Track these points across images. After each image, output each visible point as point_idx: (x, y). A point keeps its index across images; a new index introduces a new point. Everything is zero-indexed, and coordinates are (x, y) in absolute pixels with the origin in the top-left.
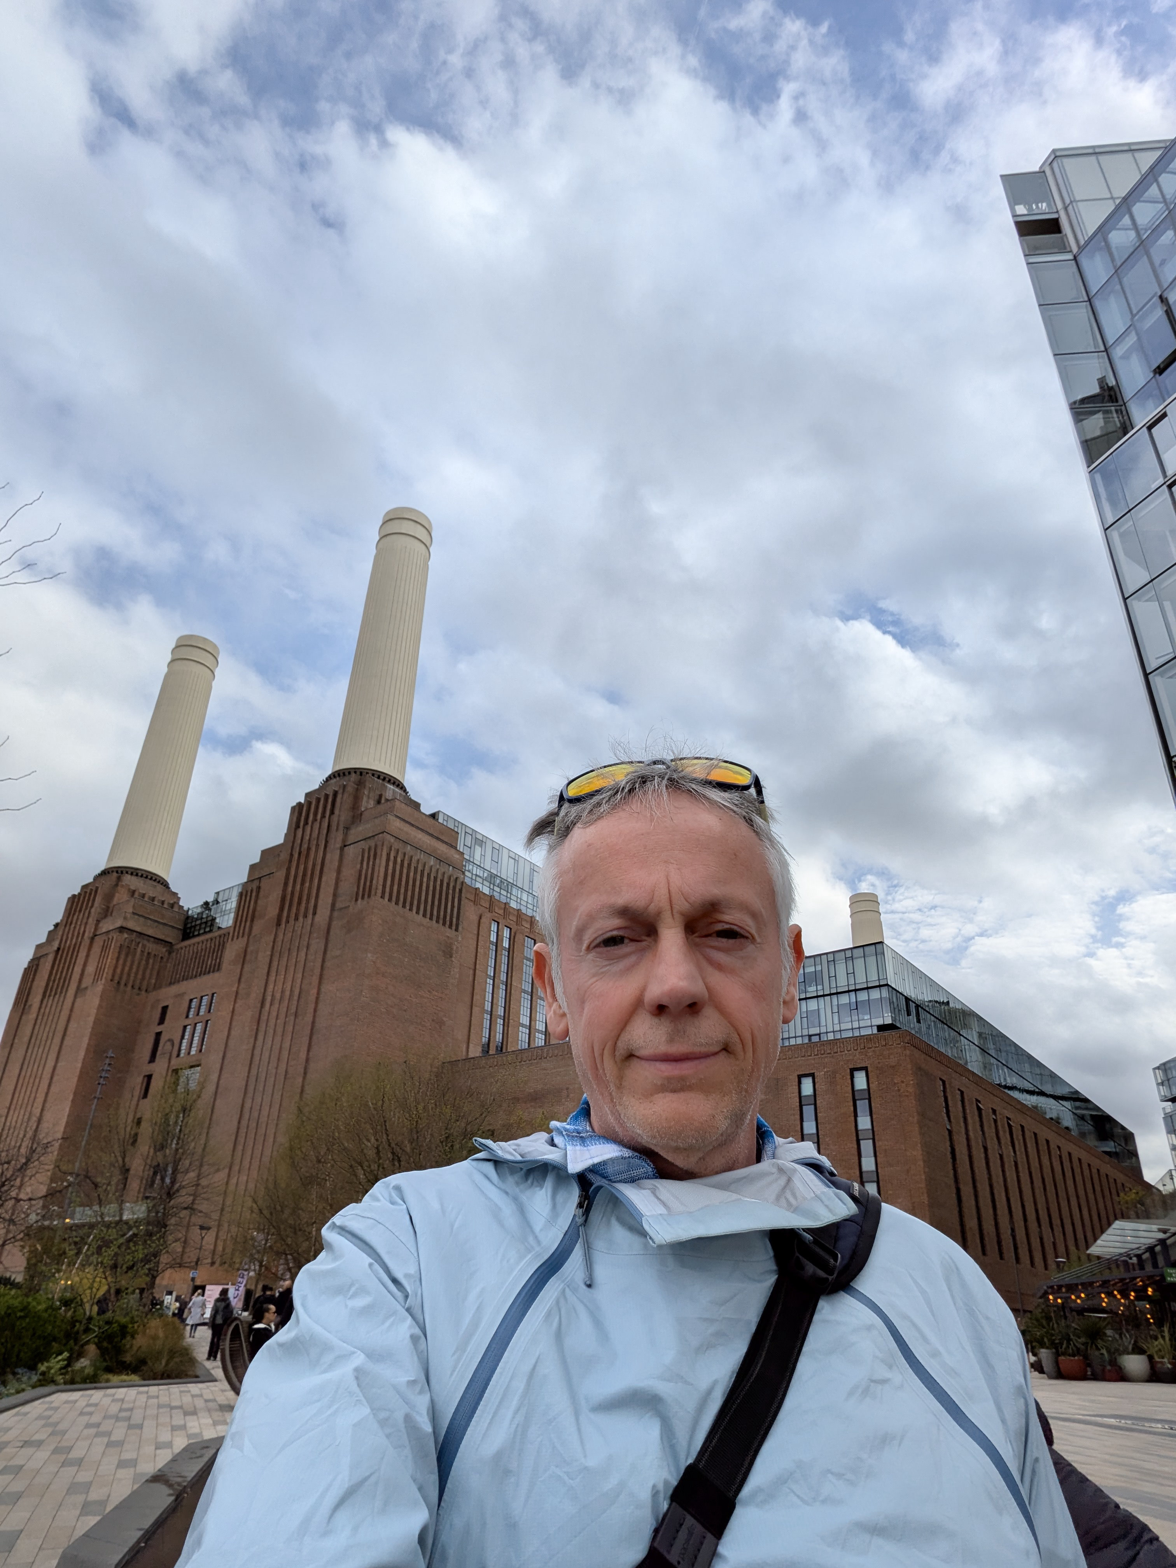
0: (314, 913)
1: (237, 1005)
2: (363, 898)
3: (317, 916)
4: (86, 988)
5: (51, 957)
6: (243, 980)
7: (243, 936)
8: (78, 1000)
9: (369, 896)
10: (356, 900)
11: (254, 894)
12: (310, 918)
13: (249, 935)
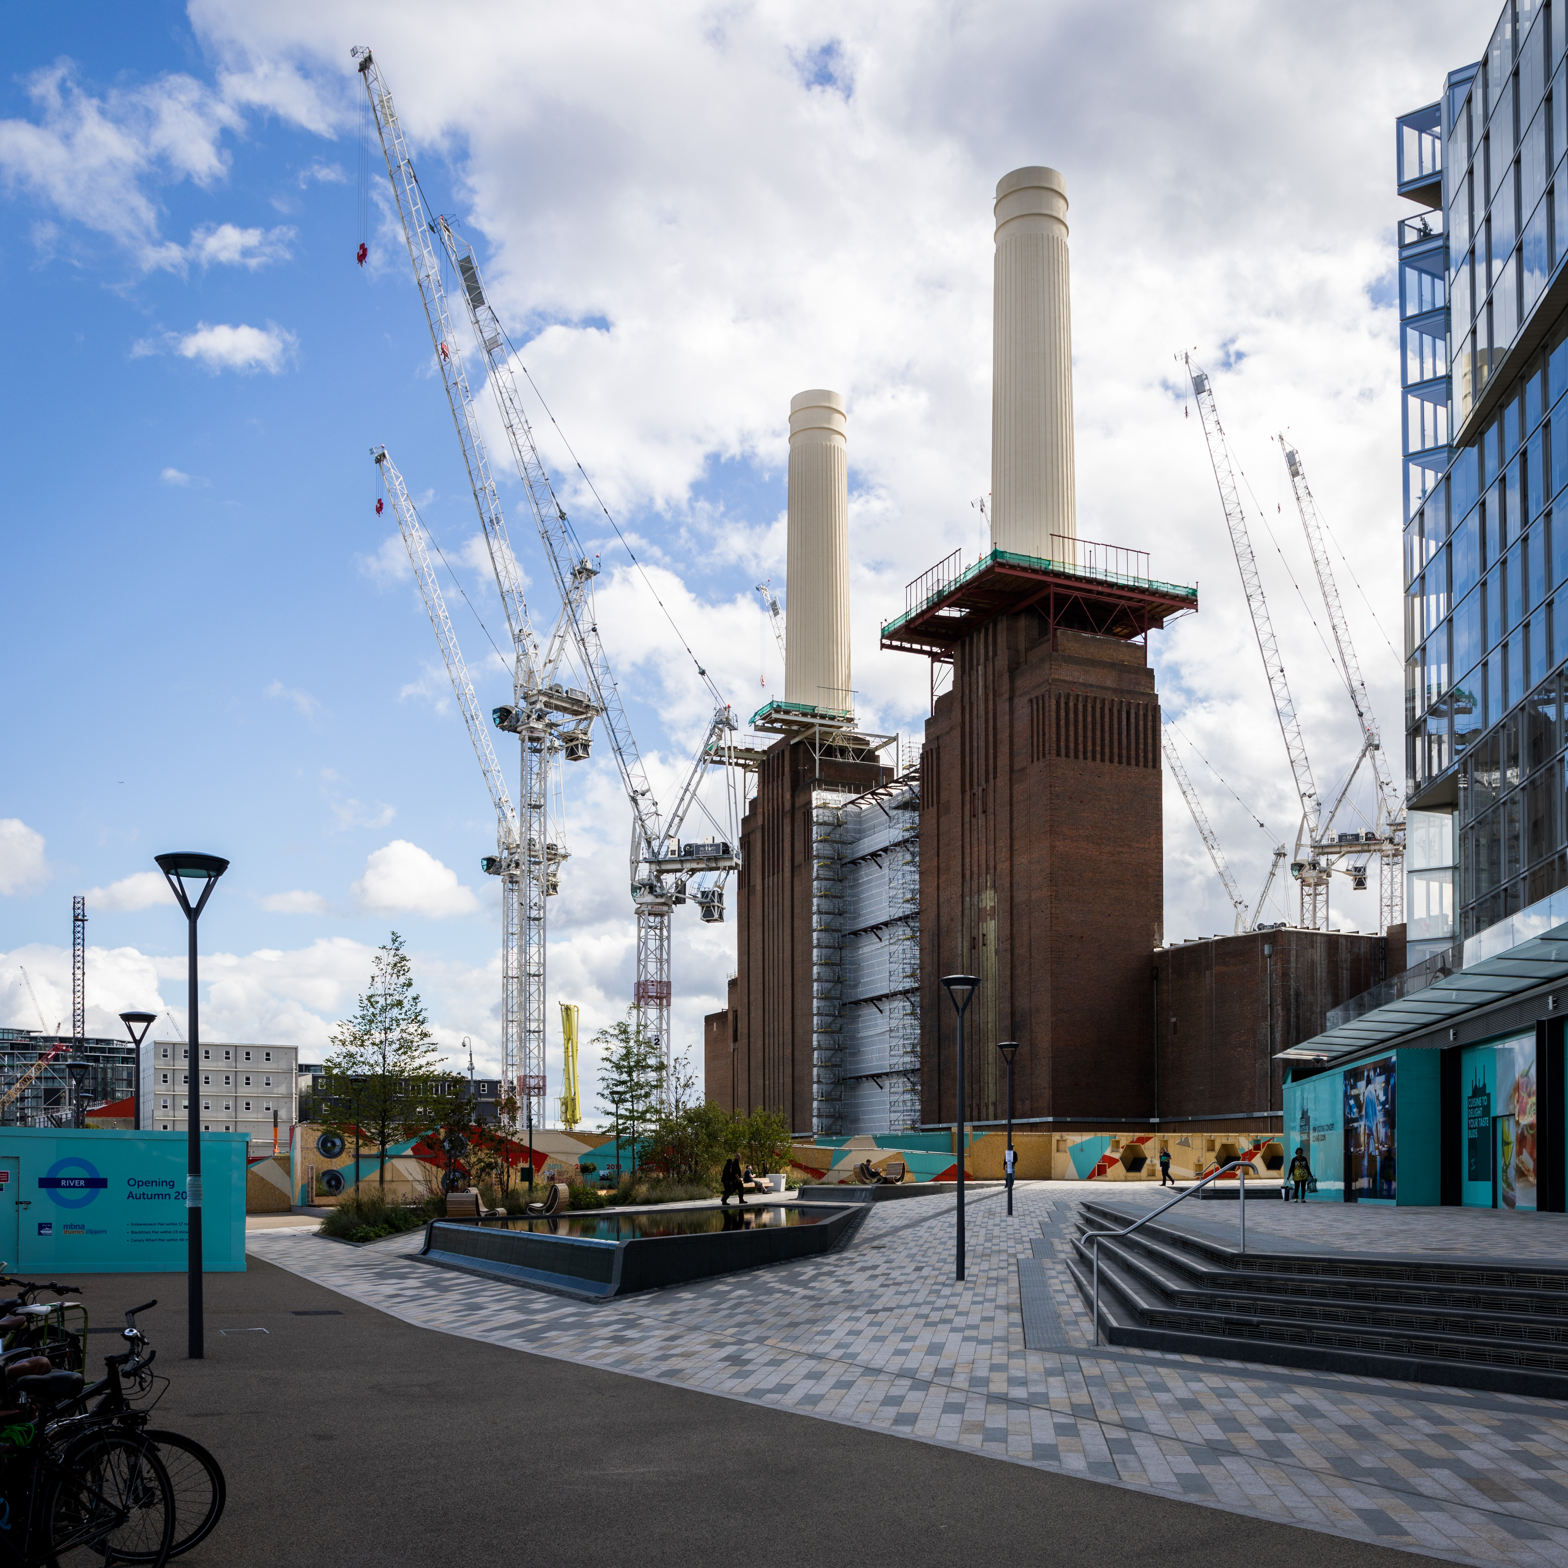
0: (995, 778)
2: (1038, 759)
3: (998, 780)
4: (800, 866)
5: (759, 835)
8: (796, 879)
9: (1044, 756)
10: (1032, 761)
11: (935, 757)
12: (992, 781)
13: (938, 803)
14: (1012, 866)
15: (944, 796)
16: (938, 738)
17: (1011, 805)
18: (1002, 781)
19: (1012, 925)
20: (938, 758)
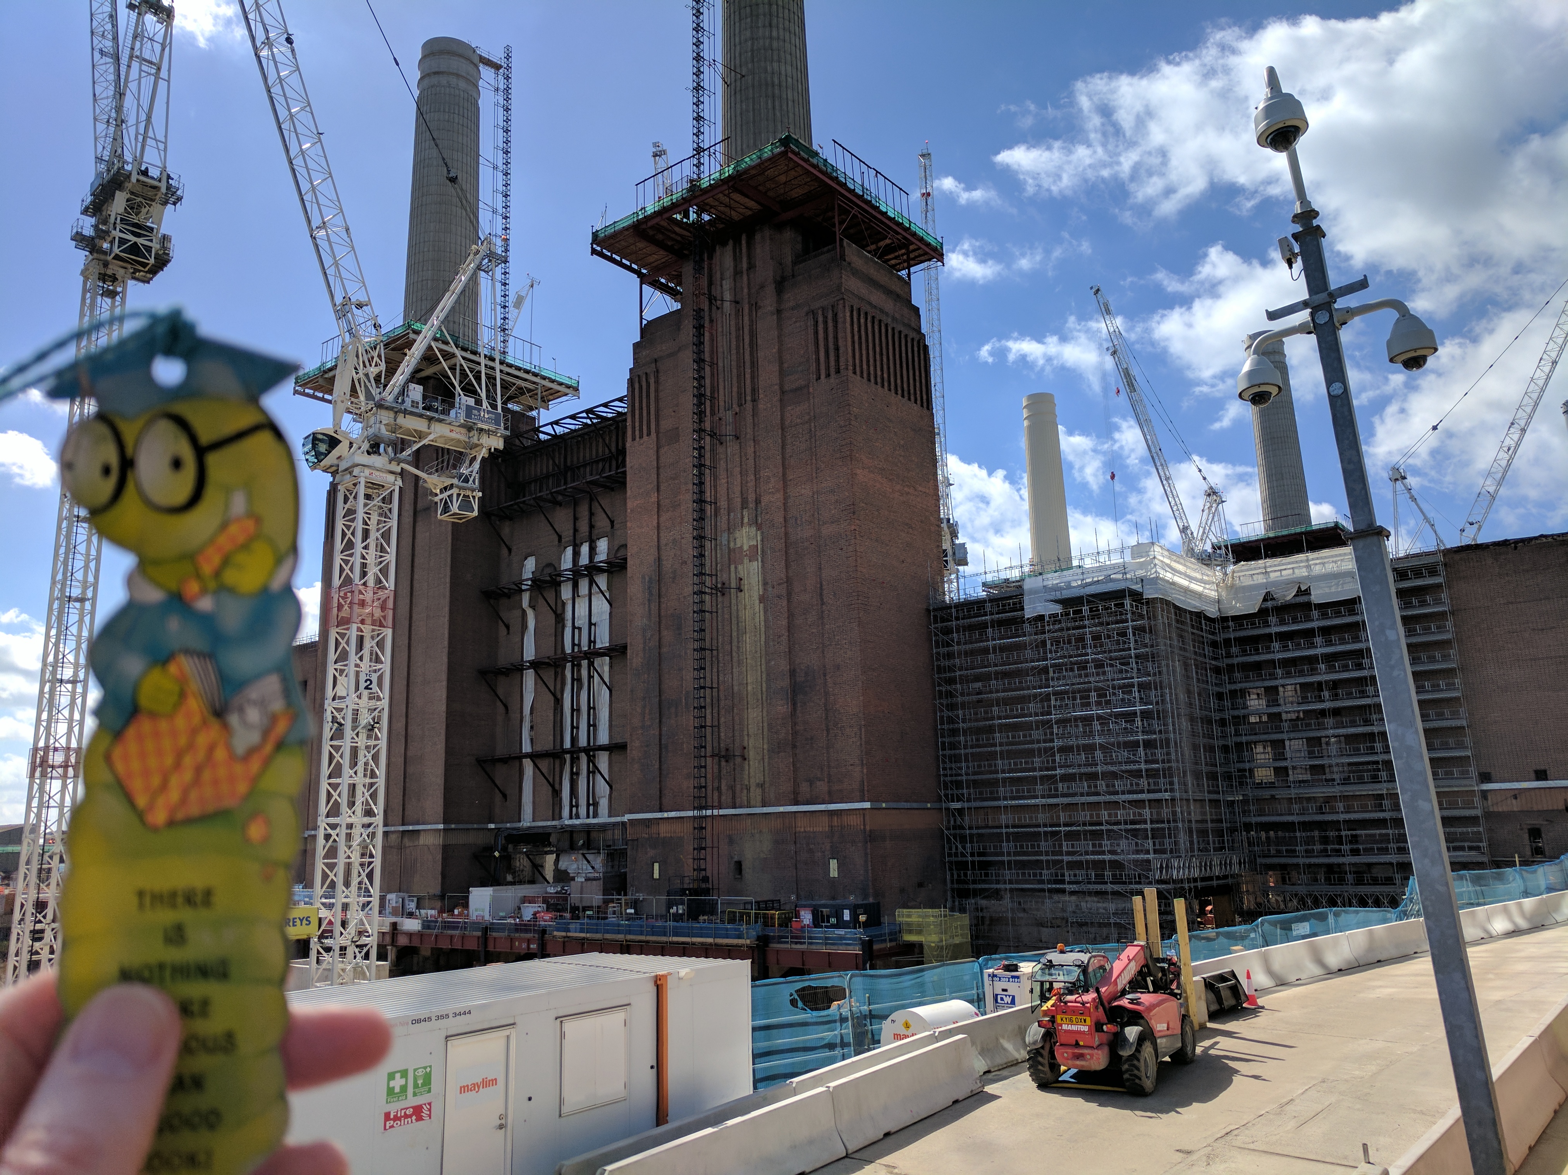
1: (661, 519)
2: (828, 375)
3: (760, 402)
6: (662, 488)
7: (649, 434)
9: (838, 371)
10: (819, 378)
11: (652, 381)
12: (749, 406)
13: (658, 433)
14: (786, 498)
15: (665, 424)
16: (656, 361)
17: (783, 429)
18: (768, 404)
19: (787, 567)
20: (657, 382)
